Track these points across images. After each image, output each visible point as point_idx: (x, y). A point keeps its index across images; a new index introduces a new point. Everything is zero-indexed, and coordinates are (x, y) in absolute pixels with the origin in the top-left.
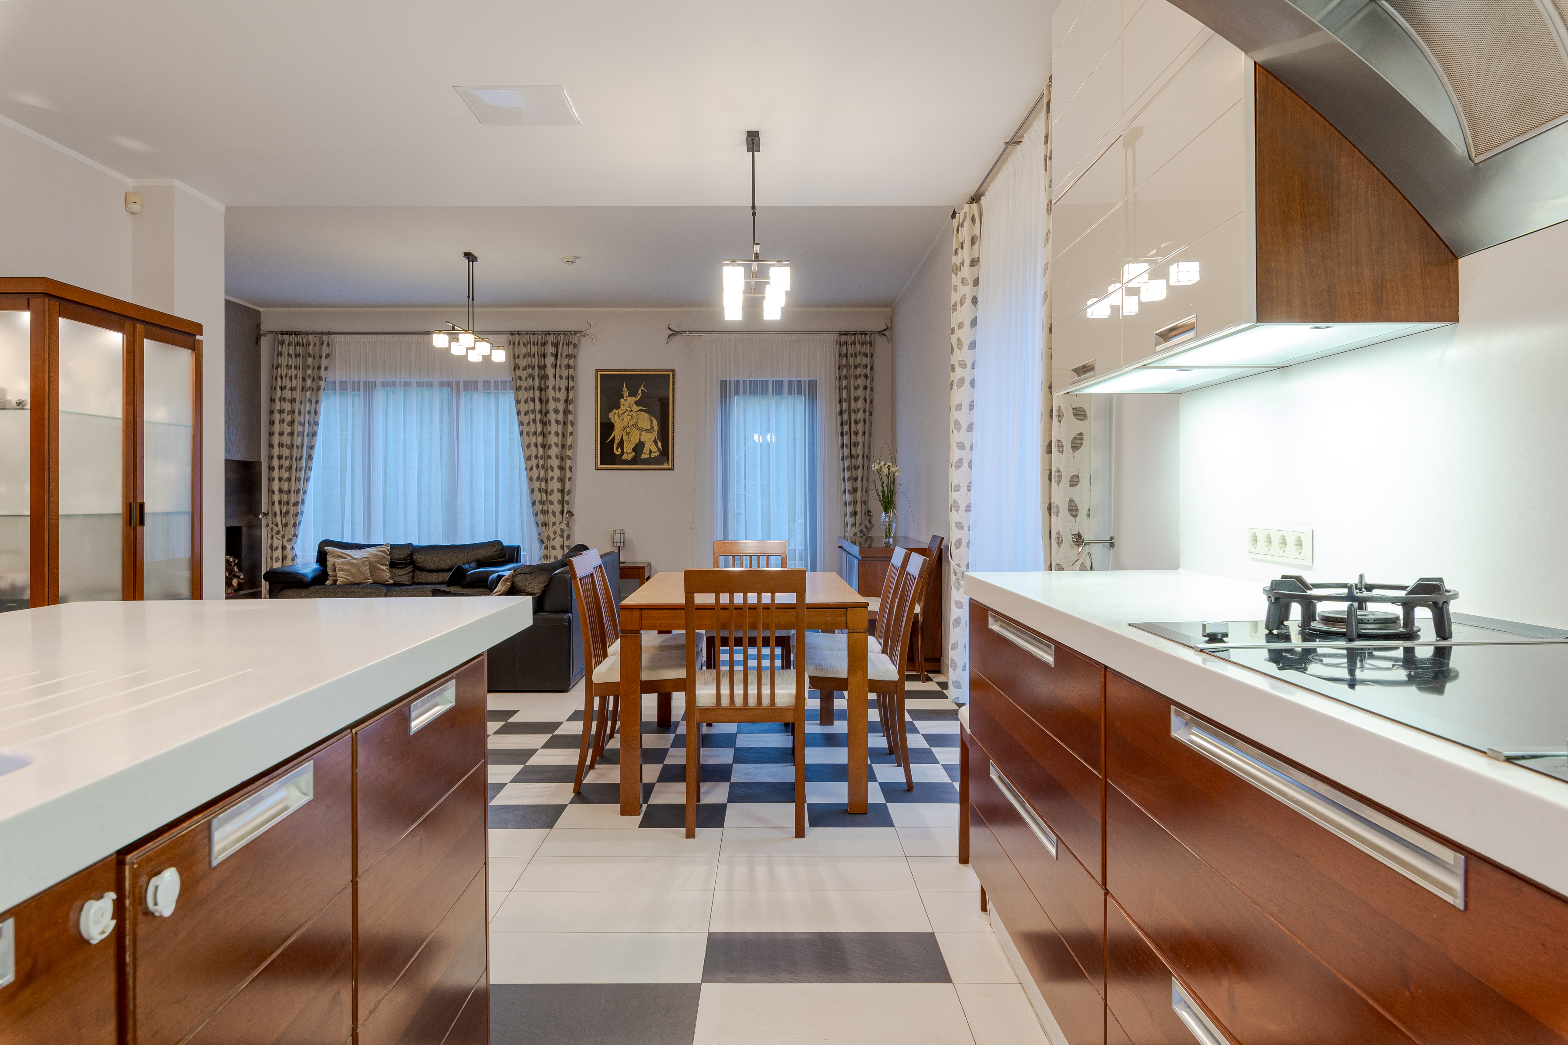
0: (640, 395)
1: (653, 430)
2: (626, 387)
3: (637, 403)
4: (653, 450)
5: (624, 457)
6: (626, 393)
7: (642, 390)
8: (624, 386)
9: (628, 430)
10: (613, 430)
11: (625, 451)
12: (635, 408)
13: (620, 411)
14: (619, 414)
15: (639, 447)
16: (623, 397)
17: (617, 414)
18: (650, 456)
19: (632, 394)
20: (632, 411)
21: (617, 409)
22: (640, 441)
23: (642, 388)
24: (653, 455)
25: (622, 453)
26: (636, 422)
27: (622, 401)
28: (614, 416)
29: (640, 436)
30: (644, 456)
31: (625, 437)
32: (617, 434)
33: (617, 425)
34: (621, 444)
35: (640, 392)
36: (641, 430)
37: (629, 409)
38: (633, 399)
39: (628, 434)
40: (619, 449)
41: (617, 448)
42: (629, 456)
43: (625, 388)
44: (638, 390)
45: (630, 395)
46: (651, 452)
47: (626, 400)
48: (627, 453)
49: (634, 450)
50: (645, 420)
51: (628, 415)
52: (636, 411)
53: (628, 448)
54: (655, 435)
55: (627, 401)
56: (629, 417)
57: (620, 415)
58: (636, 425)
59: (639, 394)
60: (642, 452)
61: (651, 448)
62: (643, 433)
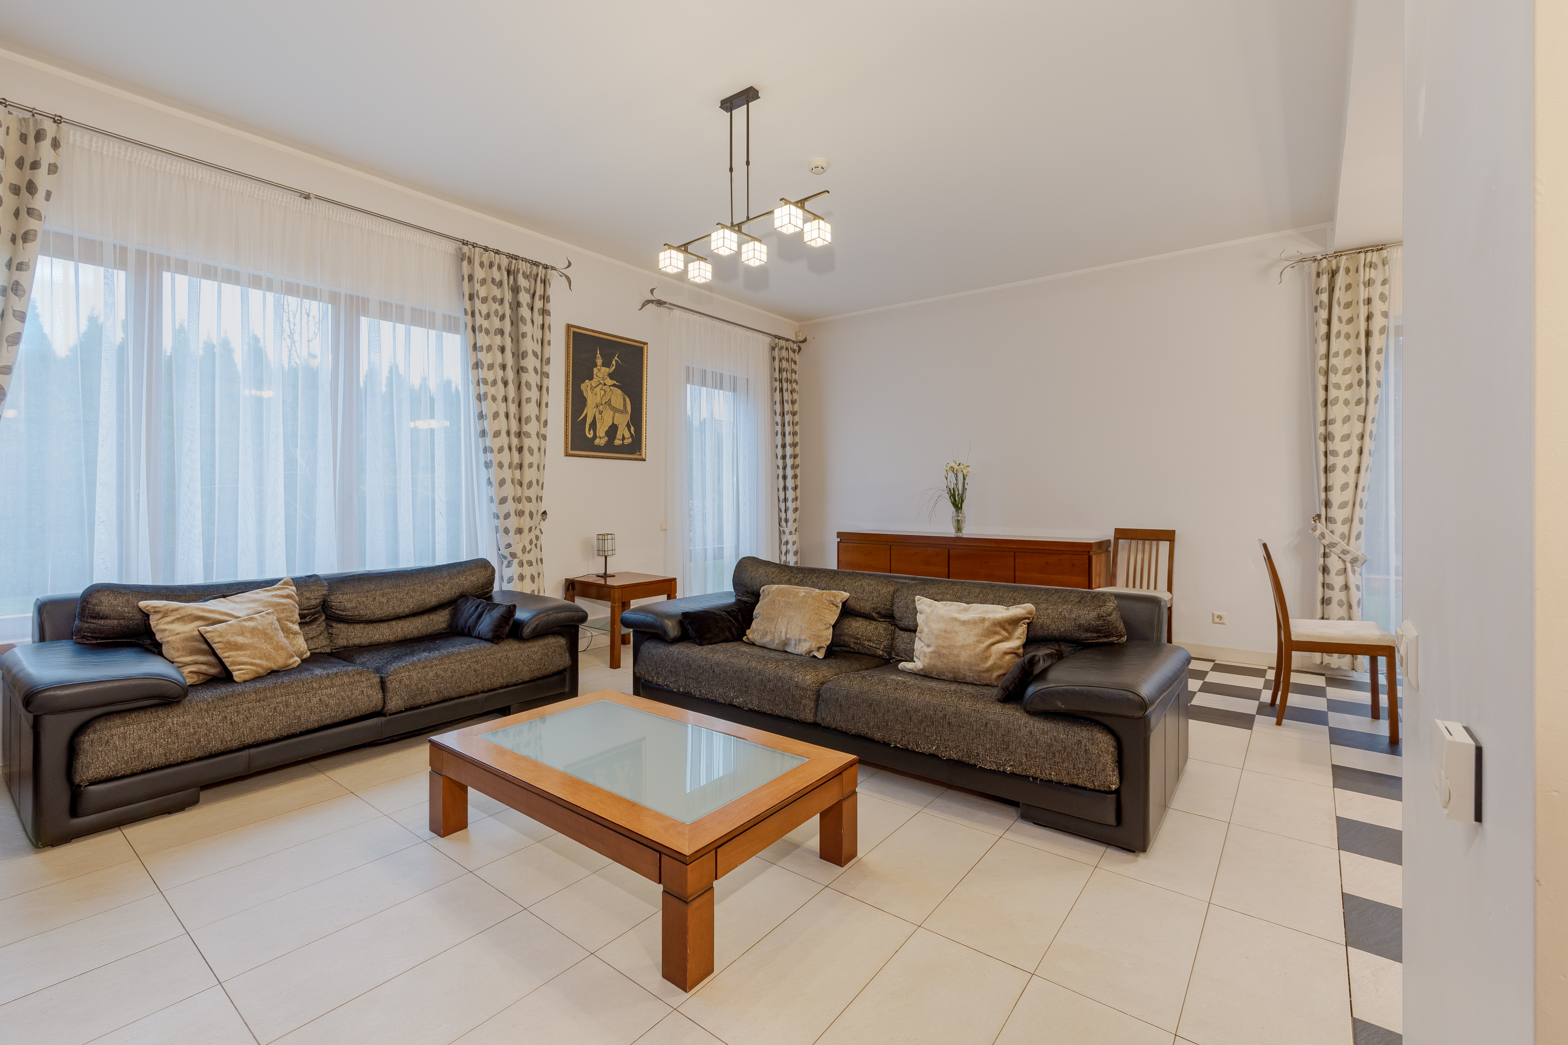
0: (614, 367)
1: (627, 411)
2: (600, 354)
3: (611, 376)
4: (626, 436)
5: (597, 442)
6: (599, 361)
7: (616, 361)
8: (598, 352)
9: (601, 408)
10: (585, 406)
11: (598, 435)
12: (609, 382)
13: (594, 383)
14: (592, 386)
15: (612, 430)
16: (596, 366)
17: (589, 386)
18: (623, 442)
19: (607, 364)
20: (605, 384)
21: (590, 380)
22: (613, 423)
23: (616, 358)
24: (627, 442)
25: (595, 437)
26: (610, 400)
27: (595, 370)
28: (586, 386)
29: (613, 418)
30: (618, 442)
31: (598, 417)
32: (590, 412)
33: (589, 402)
34: (593, 425)
35: (614, 362)
36: (615, 410)
37: (602, 382)
38: (607, 369)
39: (601, 413)
40: (592, 432)
41: (590, 430)
42: (601, 441)
43: (598, 355)
44: (613, 360)
45: (604, 365)
46: (624, 438)
47: (599, 370)
48: (600, 437)
49: (607, 433)
50: (618, 398)
51: (602, 389)
52: (610, 386)
53: (602, 430)
54: (627, 417)
55: (601, 372)
56: (603, 392)
57: (593, 389)
58: (609, 403)
59: (613, 365)
60: (615, 438)
61: (624, 434)
62: (616, 414)
